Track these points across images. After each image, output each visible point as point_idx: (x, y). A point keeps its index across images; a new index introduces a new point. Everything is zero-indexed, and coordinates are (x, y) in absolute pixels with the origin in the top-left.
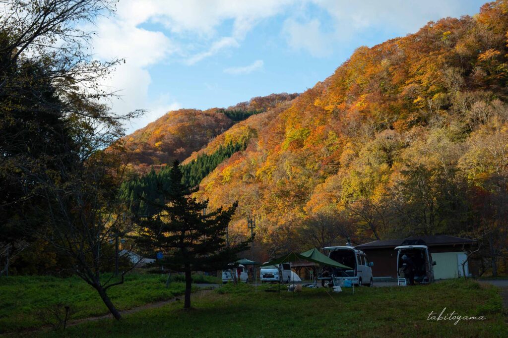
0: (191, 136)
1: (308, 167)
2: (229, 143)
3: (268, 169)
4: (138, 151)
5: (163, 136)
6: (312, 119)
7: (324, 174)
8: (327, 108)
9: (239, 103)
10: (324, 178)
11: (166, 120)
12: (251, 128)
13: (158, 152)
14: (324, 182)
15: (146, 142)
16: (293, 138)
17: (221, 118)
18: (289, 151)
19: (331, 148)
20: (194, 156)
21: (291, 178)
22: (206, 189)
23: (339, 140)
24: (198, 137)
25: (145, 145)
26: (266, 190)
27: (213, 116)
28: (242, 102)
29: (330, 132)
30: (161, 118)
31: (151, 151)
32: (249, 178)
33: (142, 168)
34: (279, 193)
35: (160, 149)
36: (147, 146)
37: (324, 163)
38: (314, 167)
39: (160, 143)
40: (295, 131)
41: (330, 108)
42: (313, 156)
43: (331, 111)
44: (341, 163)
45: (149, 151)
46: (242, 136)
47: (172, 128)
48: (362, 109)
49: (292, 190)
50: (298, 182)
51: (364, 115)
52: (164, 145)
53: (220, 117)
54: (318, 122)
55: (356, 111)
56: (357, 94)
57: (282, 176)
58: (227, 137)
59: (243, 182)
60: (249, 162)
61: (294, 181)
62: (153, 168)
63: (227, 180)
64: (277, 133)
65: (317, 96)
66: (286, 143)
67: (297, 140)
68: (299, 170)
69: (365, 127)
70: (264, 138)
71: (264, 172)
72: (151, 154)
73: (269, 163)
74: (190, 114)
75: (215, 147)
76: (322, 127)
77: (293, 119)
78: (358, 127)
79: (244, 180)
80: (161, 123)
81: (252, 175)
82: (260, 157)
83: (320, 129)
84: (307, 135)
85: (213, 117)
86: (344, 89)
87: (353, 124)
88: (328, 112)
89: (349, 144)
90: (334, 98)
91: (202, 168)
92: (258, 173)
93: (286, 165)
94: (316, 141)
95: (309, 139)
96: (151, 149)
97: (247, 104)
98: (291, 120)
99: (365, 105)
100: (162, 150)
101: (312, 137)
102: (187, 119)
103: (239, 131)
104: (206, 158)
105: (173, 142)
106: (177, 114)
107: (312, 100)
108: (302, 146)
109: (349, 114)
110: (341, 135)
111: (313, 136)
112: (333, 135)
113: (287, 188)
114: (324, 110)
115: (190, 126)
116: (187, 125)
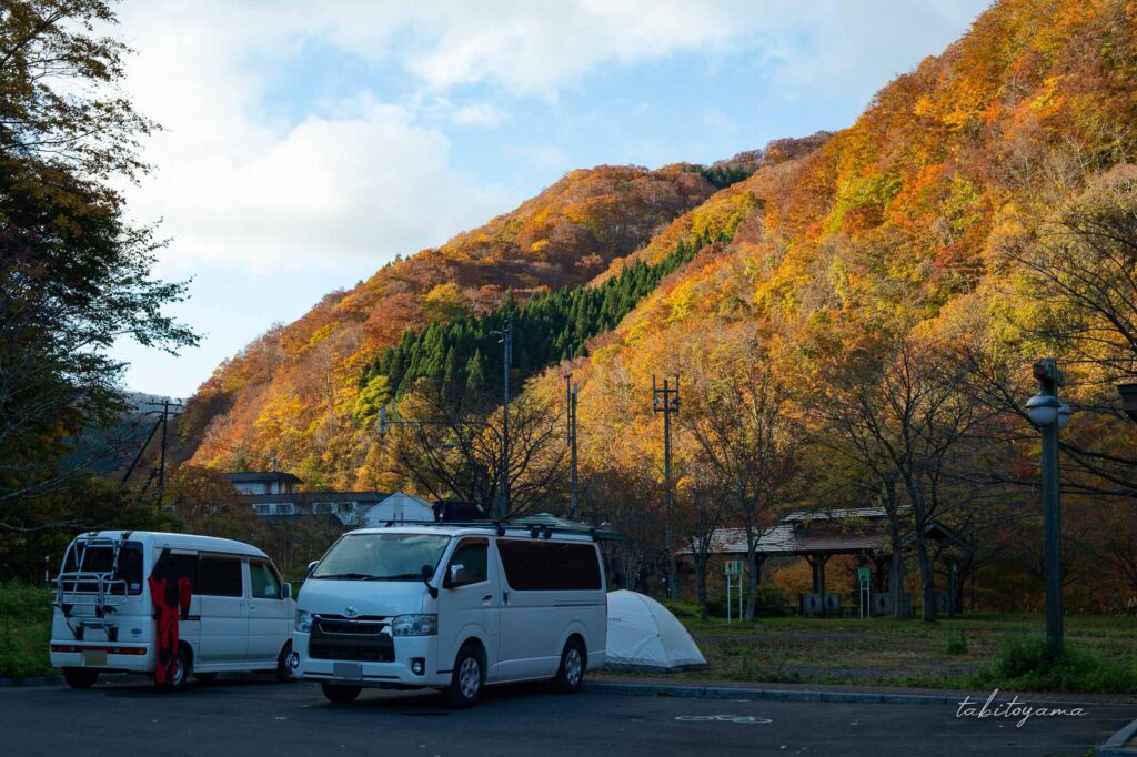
0: (617, 228)
1: (894, 272)
2: (702, 235)
3: (786, 284)
4: (488, 260)
5: (550, 227)
6: (907, 151)
7: (938, 293)
8: (947, 119)
9: (739, 152)
10: (938, 302)
11: (562, 192)
12: (758, 197)
13: (536, 264)
14: (937, 314)
15: (510, 240)
16: (855, 202)
17: (692, 185)
18: (842, 234)
19: (959, 223)
20: (617, 267)
21: (846, 304)
22: (627, 340)
23: (983, 198)
24: (635, 228)
25: (508, 248)
26: (776, 337)
27: (675, 178)
28: (746, 150)
29: (958, 180)
30: (552, 187)
31: (522, 261)
32: (736, 308)
33: (486, 296)
34: (812, 344)
35: (542, 256)
36: (513, 250)
37: (938, 262)
38: (909, 276)
39: (544, 242)
40: (861, 181)
41: (957, 118)
42: (907, 244)
43: (961, 125)
44: (985, 263)
45: (517, 261)
46: (733, 218)
47: (574, 208)
48: (1048, 113)
49: (847, 337)
50: (866, 315)
51: (1054, 130)
52: (552, 249)
53: (690, 183)
54: (923, 155)
55: (1031, 122)
56: (1035, 80)
57: (824, 302)
58: (697, 221)
59: (717, 319)
60: (738, 268)
61: (855, 313)
62: (512, 295)
63: (680, 316)
64: (815, 191)
65: (923, 90)
66: (836, 215)
67: (864, 206)
68: (869, 284)
69: (1057, 160)
70: (780, 207)
71: (776, 292)
72: (519, 269)
73: (788, 269)
74: (619, 178)
75: (667, 245)
76: (933, 168)
77: (858, 154)
78: (1036, 162)
79: (720, 314)
80: (549, 197)
81: (743, 302)
82: (768, 255)
83: (929, 175)
84: (894, 192)
85: (674, 181)
86: (996, 70)
87: (1022, 155)
88: (953, 129)
89: (1010, 209)
90: (969, 92)
91: (631, 294)
92: (760, 294)
93: (834, 272)
94: (919, 205)
95: (897, 202)
96: (521, 257)
97: (759, 156)
98: (852, 159)
99: (1056, 105)
100: (548, 260)
101: (905, 197)
102: (610, 188)
103: (726, 206)
104: (643, 271)
105: (574, 241)
106: (588, 176)
107: (910, 101)
108: (878, 223)
109: (1011, 130)
110: (988, 185)
111: (909, 192)
112: (963, 186)
113: (835, 330)
114: (940, 124)
115: (616, 204)
116: (610, 201)
